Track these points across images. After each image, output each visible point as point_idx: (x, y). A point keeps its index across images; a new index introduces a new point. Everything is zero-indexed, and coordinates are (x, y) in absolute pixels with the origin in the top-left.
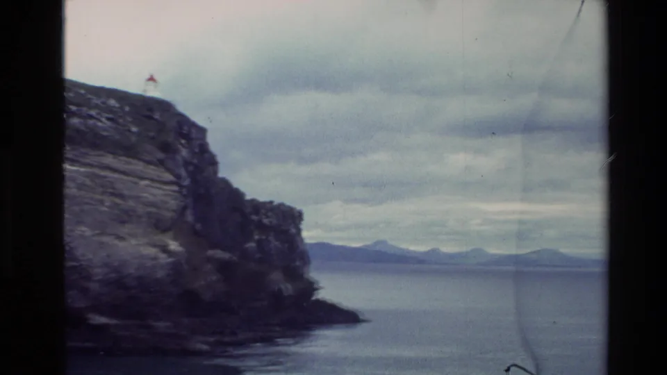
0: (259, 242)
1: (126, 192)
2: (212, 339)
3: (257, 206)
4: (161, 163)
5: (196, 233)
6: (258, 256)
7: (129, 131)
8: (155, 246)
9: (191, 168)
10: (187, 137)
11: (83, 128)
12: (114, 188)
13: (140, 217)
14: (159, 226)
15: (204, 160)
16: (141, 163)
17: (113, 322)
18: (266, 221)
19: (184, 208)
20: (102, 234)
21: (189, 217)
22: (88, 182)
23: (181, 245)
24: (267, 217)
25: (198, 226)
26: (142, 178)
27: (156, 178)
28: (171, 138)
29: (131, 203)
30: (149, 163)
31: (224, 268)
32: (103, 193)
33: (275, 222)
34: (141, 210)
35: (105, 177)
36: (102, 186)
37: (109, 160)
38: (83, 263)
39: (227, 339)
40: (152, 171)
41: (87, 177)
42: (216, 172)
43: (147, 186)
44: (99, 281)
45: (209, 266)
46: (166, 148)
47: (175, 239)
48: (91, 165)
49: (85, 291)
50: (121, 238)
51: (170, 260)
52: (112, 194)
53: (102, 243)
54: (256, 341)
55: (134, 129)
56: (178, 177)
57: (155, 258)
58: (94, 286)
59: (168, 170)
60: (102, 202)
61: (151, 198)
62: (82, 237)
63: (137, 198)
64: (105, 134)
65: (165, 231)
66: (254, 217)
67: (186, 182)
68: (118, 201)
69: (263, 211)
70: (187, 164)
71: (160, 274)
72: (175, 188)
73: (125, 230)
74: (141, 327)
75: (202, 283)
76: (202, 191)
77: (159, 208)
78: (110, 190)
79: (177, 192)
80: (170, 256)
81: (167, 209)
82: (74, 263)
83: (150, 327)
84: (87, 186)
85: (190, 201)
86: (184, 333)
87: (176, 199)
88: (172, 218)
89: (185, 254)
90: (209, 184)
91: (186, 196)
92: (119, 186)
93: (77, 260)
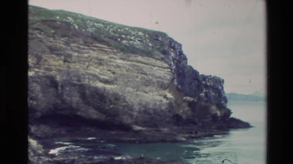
0: (206, 93)
1: (148, 73)
2: (187, 136)
3: (204, 78)
4: (162, 59)
5: (178, 90)
6: (205, 99)
7: (148, 45)
8: (160, 95)
9: (176, 61)
10: (173, 48)
11: (128, 45)
12: (142, 70)
13: (154, 83)
14: (163, 86)
15: (181, 58)
16: (154, 60)
17: (144, 129)
18: (208, 84)
19: (173, 79)
20: (137, 91)
21: (176, 83)
22: (131, 68)
23: (172, 95)
24: (209, 82)
25: (179, 86)
26: (154, 66)
27: (160, 66)
28: (166, 48)
29: (150, 77)
30: (157, 59)
31: (191, 104)
32: (138, 73)
33: (212, 84)
34: (154, 80)
35: (138, 66)
36: (137, 70)
37: (140, 58)
38: (129, 103)
39: (193, 135)
40: (159, 63)
41: (130, 66)
42: (186, 63)
43: (157, 69)
44: (137, 111)
45: (184, 104)
46: (165, 53)
47: (169, 92)
48: (132, 61)
49: (131, 116)
50: (146, 93)
51: (167, 102)
52: (141, 73)
53: (137, 95)
54: (206, 136)
55: (150, 45)
56: (170, 65)
57: (161, 101)
58: (135, 114)
59: (166, 62)
60: (137, 77)
61: (159, 75)
62: (129, 92)
64: (138, 47)
65: (165, 89)
66: (203, 82)
67: (174, 67)
68: (144, 76)
69: (207, 80)
70: (174, 59)
71: (163, 108)
72: (169, 70)
73: (148, 89)
74: (156, 131)
75: (181, 111)
76: (181, 71)
77: (162, 79)
78: (140, 72)
79: (170, 72)
80: (167, 100)
81: (166, 79)
82: (125, 104)
83: (160, 131)
84: (130, 70)
85: (175, 76)
86: (175, 133)
87: (169, 75)
88: (168, 83)
89: (174, 99)
90: (183, 68)
91: (173, 74)
92: (145, 69)
93: (127, 102)
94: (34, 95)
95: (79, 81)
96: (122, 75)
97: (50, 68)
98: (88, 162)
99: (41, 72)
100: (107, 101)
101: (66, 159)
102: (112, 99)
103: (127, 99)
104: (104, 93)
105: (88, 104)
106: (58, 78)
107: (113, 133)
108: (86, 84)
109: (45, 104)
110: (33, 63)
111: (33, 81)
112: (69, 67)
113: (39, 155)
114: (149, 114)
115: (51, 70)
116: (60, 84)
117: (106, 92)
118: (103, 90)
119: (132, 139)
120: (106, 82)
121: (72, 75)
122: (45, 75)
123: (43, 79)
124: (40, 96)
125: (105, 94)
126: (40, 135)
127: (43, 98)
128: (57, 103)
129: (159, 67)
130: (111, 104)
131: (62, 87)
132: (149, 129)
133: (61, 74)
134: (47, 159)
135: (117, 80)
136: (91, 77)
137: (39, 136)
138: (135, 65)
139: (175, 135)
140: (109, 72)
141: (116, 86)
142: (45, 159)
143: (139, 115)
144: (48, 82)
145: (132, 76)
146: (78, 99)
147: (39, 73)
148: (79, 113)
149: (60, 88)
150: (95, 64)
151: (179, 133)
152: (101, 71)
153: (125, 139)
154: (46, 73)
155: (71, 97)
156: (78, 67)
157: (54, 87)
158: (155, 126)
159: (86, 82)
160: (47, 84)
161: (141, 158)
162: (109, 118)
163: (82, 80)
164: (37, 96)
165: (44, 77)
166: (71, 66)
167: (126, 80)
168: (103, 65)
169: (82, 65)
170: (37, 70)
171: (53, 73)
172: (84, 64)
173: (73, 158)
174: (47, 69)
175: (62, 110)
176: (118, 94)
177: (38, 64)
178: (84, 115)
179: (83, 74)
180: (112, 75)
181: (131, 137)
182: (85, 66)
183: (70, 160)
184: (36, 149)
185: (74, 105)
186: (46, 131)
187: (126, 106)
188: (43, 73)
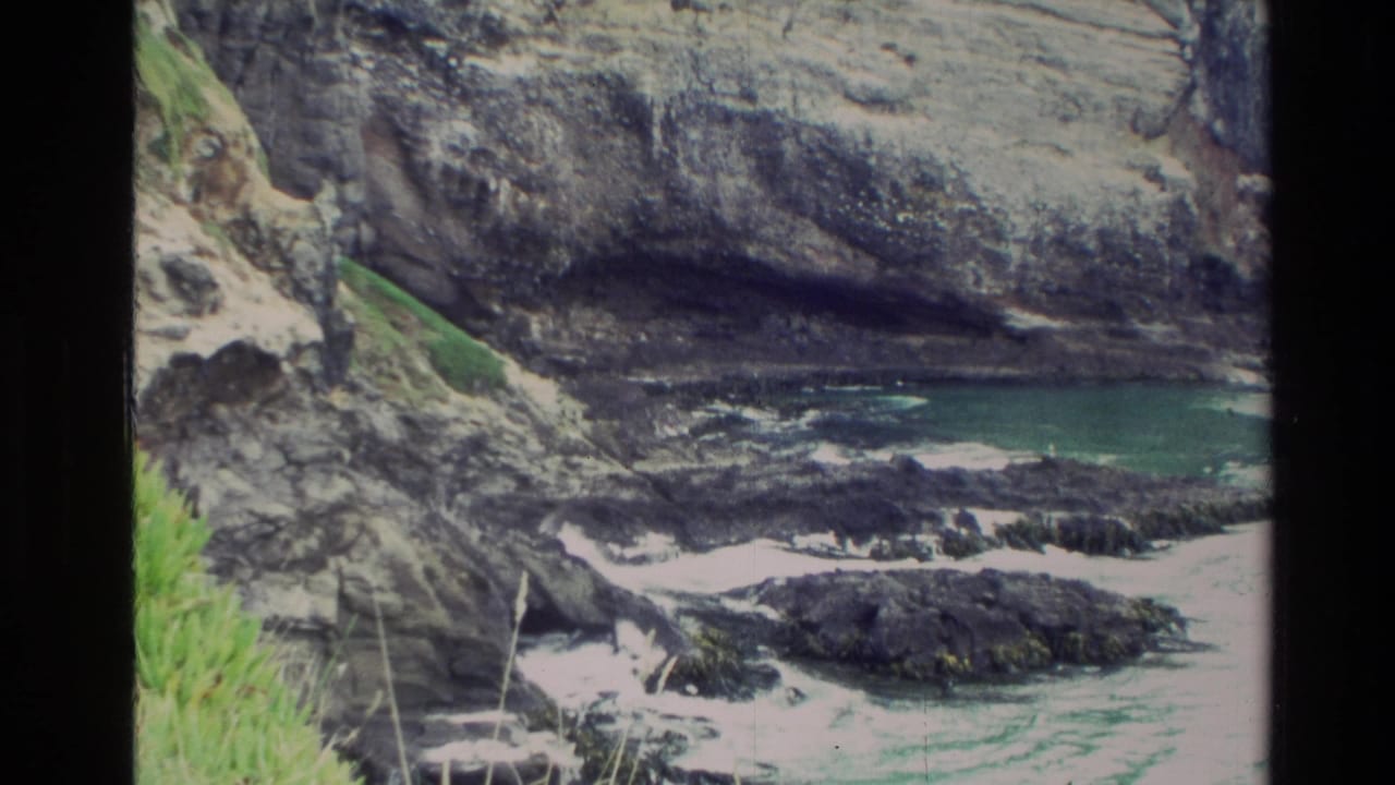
1: (1069, 57)
5: (1215, 141)
8: (1132, 167)
9: (1199, 4)
12: (1042, 47)
13: (1097, 108)
14: (1140, 124)
17: (1056, 324)
19: (1189, 91)
20: (1023, 143)
21: (1200, 107)
22: (990, 35)
23: (1187, 166)
25: (1219, 126)
26: (1101, 27)
27: (1129, 25)
29: (1081, 79)
32: (1023, 58)
34: (1101, 93)
35: (1023, 25)
36: (1019, 45)
38: (985, 204)
40: (1123, 13)
41: (987, 25)
43: (1112, 42)
44: (1021, 241)
45: (1241, 210)
47: (1172, 152)
49: (996, 262)
50: (1061, 151)
51: (1162, 197)
52: (1040, 60)
53: (1021, 162)
56: (1175, 23)
57: (1135, 193)
58: (1014, 252)
59: (1156, 10)
60: (1020, 78)
61: (1123, 70)
62: (983, 150)
63: (1092, 69)
65: (1151, 135)
67: (1193, 33)
68: (1052, 73)
71: (1145, 227)
72: (1172, 47)
73: (1068, 135)
74: (1112, 333)
75: (1230, 243)
76: (1225, 53)
77: (1139, 89)
78: (1036, 53)
79: (1172, 54)
80: (1163, 189)
81: (1154, 91)
82: (966, 206)
83: (1133, 335)
84: (988, 44)
85: (1200, 72)
86: (1202, 345)
87: (1170, 70)
88: (1165, 110)
89: (1194, 185)
90: (1236, 39)
91: (1191, 64)
92: (1055, 44)
93: (972, 198)
94: (534, 168)
95: (749, 97)
96: (948, 68)
97: (610, 40)
98: (799, 481)
99: (570, 57)
100: (883, 192)
101: (695, 465)
102: (905, 182)
103: (975, 186)
104: (865, 155)
105: (794, 204)
106: (650, 87)
107: (915, 341)
108: (783, 114)
109: (590, 209)
110: (525, 17)
111: (530, 102)
112: (700, 31)
113: (568, 450)
114: (1081, 253)
115: (614, 48)
116: (658, 114)
117: (875, 148)
118: (860, 138)
119: (1004, 371)
120: (875, 101)
121: (714, 67)
122: (586, 71)
123: (579, 92)
124: (566, 169)
125: (872, 161)
126: (572, 352)
127: (578, 180)
128: (646, 204)
129: (1123, 30)
130: (902, 207)
131: (669, 126)
132: (1083, 324)
133: (663, 66)
134: (605, 469)
135: (925, 93)
136: (805, 79)
137: (568, 358)
138: (1009, 23)
139: (1202, 355)
140: (889, 55)
141: (922, 121)
142: (595, 468)
143: (1032, 258)
144: (603, 106)
145: (999, 71)
146: (743, 182)
147: (558, 64)
148: (752, 251)
149: (657, 133)
150: (822, 16)
151: (1221, 344)
152: (851, 51)
153: (970, 370)
154: (593, 60)
155: (713, 172)
156: (741, 30)
157: (627, 127)
158: (1112, 311)
159: (780, 105)
160: (597, 116)
161: (1047, 464)
162: (891, 272)
163: (761, 92)
164: (549, 169)
165: (582, 79)
166: (710, 28)
167: (970, 93)
168: (857, 21)
169: (758, 22)
170: (545, 47)
171: (624, 62)
172: (769, 18)
173: (726, 463)
174: (592, 42)
175: (672, 234)
176: (931, 161)
177: (550, 18)
178: (774, 256)
179: (764, 66)
180: (902, 67)
181: (1001, 363)
182: (777, 30)
183: (712, 470)
184: (553, 421)
185: (729, 214)
186: (598, 336)
187: (970, 213)
188: (575, 63)
